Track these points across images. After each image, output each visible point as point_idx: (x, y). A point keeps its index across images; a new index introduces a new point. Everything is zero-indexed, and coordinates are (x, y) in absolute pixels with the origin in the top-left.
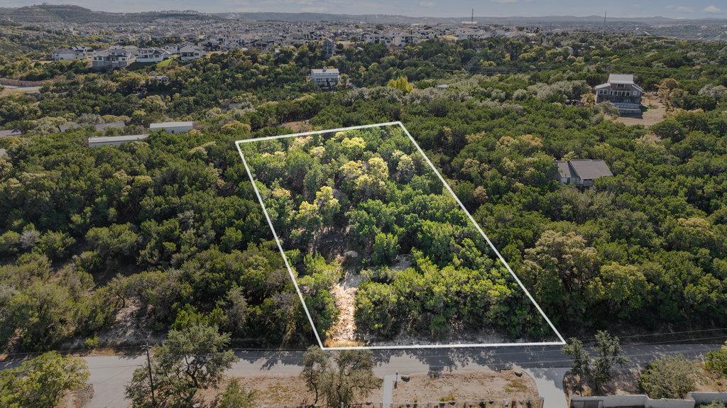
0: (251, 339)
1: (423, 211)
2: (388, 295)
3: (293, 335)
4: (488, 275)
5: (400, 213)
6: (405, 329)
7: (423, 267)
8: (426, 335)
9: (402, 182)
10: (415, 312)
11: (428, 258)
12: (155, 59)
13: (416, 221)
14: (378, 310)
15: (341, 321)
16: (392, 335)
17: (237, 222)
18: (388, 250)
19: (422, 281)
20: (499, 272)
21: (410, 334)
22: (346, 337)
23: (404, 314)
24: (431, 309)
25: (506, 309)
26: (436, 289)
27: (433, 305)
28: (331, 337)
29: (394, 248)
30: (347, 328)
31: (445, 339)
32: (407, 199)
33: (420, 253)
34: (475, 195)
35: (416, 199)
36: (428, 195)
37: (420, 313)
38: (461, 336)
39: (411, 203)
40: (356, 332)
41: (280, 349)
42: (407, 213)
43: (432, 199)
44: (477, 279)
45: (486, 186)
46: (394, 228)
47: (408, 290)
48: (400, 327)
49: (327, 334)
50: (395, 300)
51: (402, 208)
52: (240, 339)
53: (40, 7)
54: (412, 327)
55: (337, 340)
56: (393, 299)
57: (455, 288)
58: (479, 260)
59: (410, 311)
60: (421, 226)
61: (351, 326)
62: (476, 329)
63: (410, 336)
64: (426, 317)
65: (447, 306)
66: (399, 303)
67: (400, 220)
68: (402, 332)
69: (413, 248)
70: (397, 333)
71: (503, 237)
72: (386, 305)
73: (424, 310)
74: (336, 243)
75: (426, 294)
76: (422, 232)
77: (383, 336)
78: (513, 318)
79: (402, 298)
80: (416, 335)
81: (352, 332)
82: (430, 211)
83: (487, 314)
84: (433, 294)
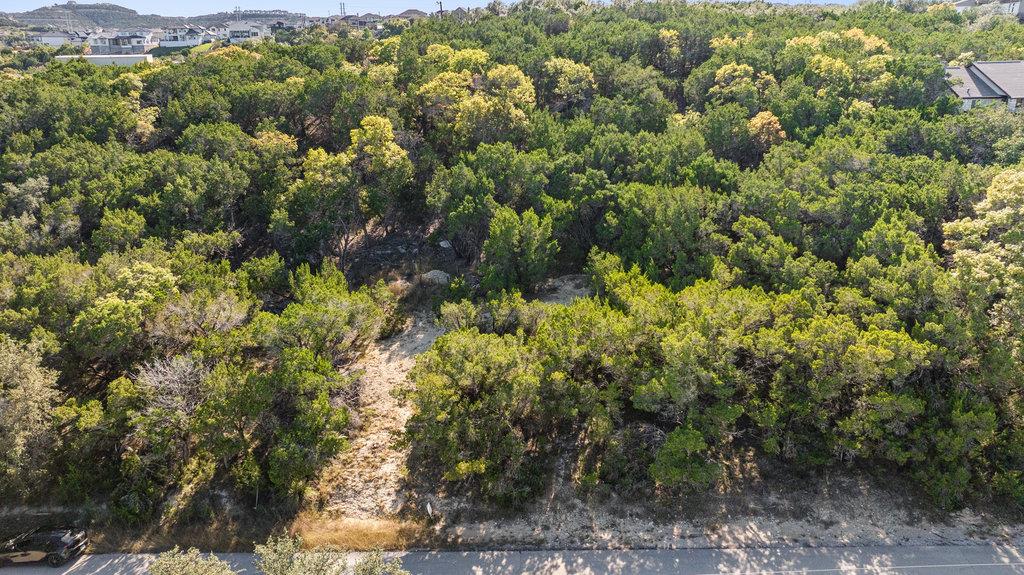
0: (59, 509)
1: (620, 166)
2: (513, 364)
3: (199, 495)
4: (829, 305)
5: (559, 168)
6: (568, 478)
7: (623, 292)
8: (638, 496)
9: (567, 113)
10: (600, 424)
11: (636, 268)
12: (189, 42)
13: (602, 187)
14: (479, 414)
15: (365, 451)
16: (523, 500)
17: (142, 200)
18: (522, 253)
19: (620, 324)
20: (867, 295)
21: (583, 492)
22: (369, 504)
23: (565, 426)
24: (655, 408)
25: (912, 406)
26: (672, 342)
27: (661, 394)
28: (322, 504)
29: (541, 248)
30: (379, 473)
31: (705, 513)
32: (578, 143)
33: (613, 259)
34: (753, 131)
35: (599, 141)
36: (633, 134)
37: (616, 426)
38: (759, 501)
39: (588, 149)
40: (405, 485)
41: (138, 545)
42: (579, 169)
43: (643, 141)
44: (800, 315)
45: (777, 112)
46: (542, 203)
47: (577, 352)
48: (549, 471)
49: (311, 493)
50: (535, 381)
51: (565, 158)
52: (25, 508)
53: (64, 7)
54: (588, 470)
55: (338, 514)
56: (528, 376)
57: (732, 339)
58: (792, 265)
59: (583, 416)
60: (614, 198)
61: (393, 468)
62: (803, 476)
63: (584, 501)
64: (637, 439)
65: (707, 398)
66: (547, 391)
67: (558, 184)
68: (557, 487)
69: (595, 248)
70: (539, 491)
71: (858, 203)
72: (501, 396)
73: (630, 413)
74: (401, 256)
75: (636, 364)
76: (618, 210)
77: (493, 499)
78: (942, 438)
79: (558, 376)
80: (604, 498)
81: (392, 486)
82: (638, 167)
83: (848, 425)
84: (658, 361)
